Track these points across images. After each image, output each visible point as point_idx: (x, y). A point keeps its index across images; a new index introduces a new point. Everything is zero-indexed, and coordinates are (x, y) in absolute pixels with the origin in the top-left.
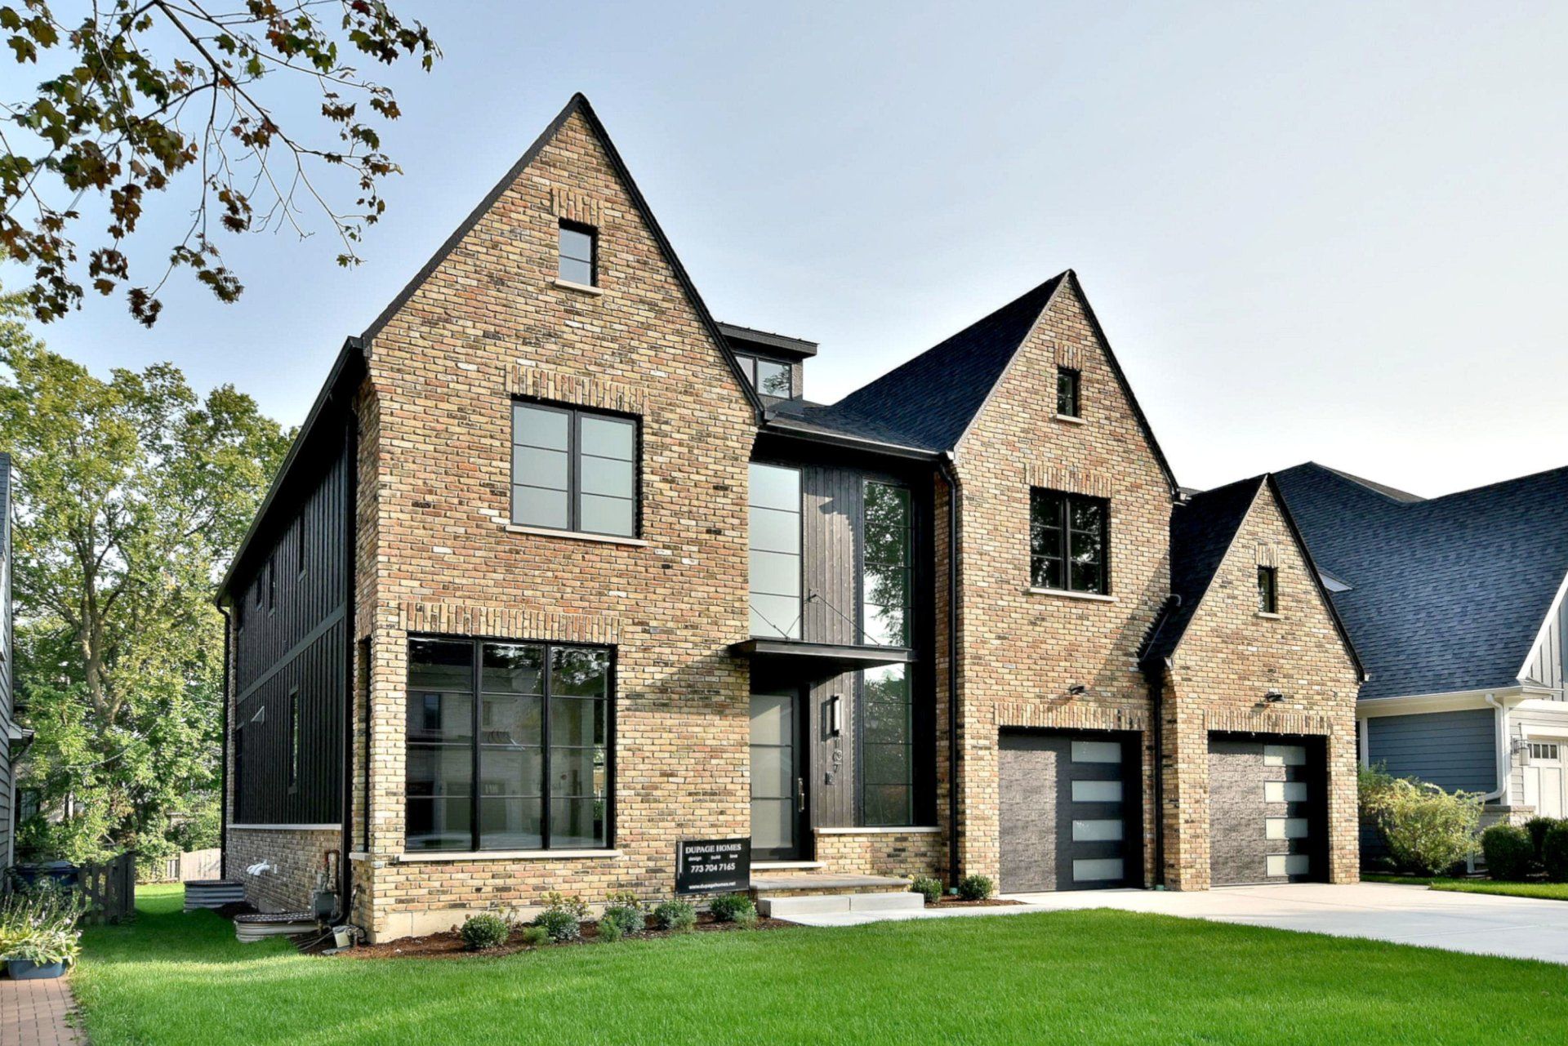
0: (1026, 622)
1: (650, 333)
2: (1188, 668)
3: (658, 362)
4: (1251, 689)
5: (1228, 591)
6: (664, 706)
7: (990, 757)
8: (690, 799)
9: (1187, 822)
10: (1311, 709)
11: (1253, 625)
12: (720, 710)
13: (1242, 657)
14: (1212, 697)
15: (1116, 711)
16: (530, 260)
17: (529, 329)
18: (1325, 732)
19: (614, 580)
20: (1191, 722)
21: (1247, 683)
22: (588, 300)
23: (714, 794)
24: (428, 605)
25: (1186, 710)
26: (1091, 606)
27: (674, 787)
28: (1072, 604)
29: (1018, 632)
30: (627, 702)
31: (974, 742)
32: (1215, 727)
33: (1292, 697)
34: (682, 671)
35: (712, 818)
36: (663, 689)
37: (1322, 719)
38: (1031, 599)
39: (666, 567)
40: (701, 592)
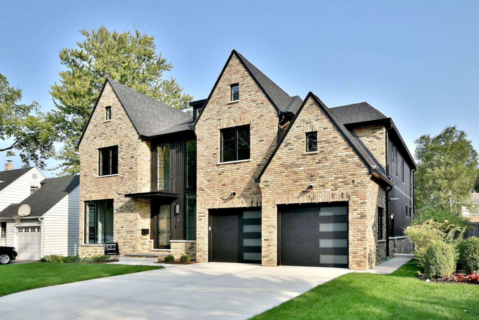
0: (217, 174)
1: (120, 125)
2: (267, 181)
3: (121, 131)
4: (300, 185)
5: (288, 147)
6: (121, 212)
7: (204, 219)
8: (127, 233)
9: (265, 240)
10: (336, 190)
11: (302, 158)
12: (132, 211)
13: (296, 173)
14: (279, 191)
15: (251, 200)
16: (100, 119)
17: (100, 134)
18: (346, 199)
19: (113, 184)
20: (268, 202)
21: (298, 183)
22: (109, 123)
23: (131, 232)
24: (86, 196)
25: (266, 198)
26: (241, 164)
27: (123, 230)
28: (234, 165)
29: (214, 178)
30: (116, 211)
31: (199, 215)
32: (279, 203)
33: (324, 186)
34: (125, 203)
35: (130, 238)
36: (121, 208)
37: (342, 194)
38: (220, 167)
39: (122, 179)
40: (129, 183)
